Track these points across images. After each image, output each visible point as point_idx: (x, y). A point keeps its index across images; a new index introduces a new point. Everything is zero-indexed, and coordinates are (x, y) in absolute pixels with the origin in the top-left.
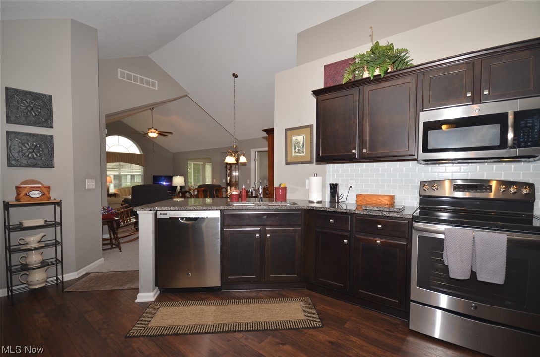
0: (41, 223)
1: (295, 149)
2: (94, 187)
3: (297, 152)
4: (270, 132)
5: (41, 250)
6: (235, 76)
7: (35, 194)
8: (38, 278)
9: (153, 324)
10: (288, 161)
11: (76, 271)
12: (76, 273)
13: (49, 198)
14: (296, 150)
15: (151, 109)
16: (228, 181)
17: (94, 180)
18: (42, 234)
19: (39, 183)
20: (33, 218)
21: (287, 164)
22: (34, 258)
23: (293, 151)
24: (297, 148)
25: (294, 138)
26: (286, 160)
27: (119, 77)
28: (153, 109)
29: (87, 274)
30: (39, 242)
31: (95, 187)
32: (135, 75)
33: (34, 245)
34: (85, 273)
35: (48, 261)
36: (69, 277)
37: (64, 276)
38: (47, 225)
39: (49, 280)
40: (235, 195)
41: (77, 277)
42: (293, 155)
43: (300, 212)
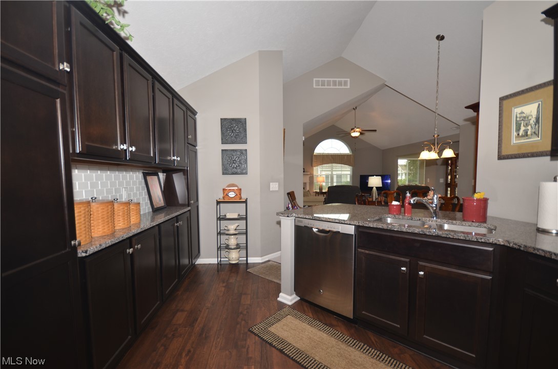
0: (236, 216)
1: (518, 129)
2: (277, 189)
3: (523, 136)
4: (475, 107)
5: (237, 236)
6: (440, 38)
7: (232, 195)
8: (234, 257)
9: (272, 329)
10: (504, 153)
11: (261, 257)
12: (260, 258)
13: (241, 198)
14: (521, 133)
15: (354, 109)
16: (449, 180)
17: (278, 183)
18: (237, 225)
19: (236, 186)
20: (232, 211)
21: (501, 157)
22: (233, 241)
23: (515, 134)
24: (523, 128)
25: (517, 111)
26: (499, 152)
27: (314, 87)
28: (356, 108)
29: (269, 261)
30: (235, 230)
31: (279, 189)
32: (328, 79)
33: (232, 232)
34: (267, 259)
35: (241, 245)
36: (251, 260)
37: (249, 258)
38: (239, 218)
39: (240, 259)
40: (396, 205)
41: (261, 262)
42: (514, 141)
43: (491, 249)
